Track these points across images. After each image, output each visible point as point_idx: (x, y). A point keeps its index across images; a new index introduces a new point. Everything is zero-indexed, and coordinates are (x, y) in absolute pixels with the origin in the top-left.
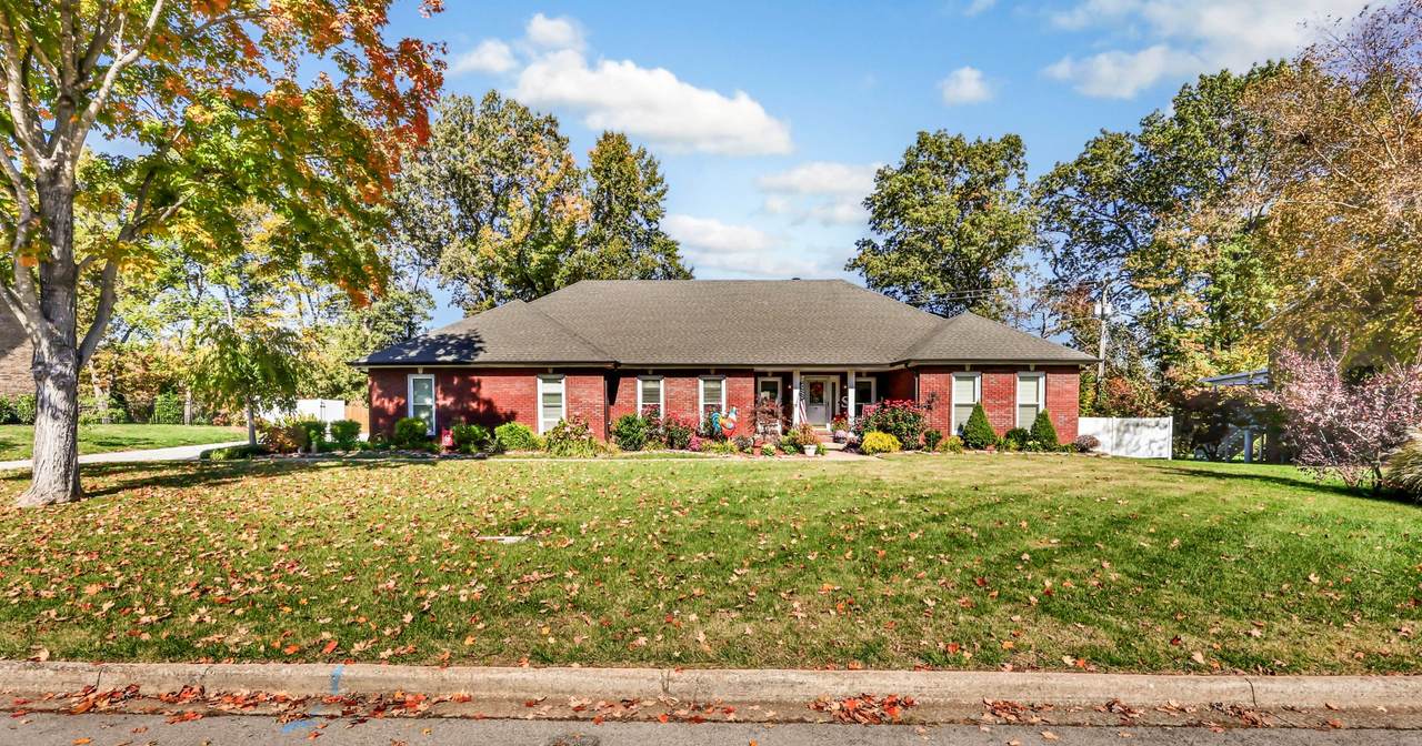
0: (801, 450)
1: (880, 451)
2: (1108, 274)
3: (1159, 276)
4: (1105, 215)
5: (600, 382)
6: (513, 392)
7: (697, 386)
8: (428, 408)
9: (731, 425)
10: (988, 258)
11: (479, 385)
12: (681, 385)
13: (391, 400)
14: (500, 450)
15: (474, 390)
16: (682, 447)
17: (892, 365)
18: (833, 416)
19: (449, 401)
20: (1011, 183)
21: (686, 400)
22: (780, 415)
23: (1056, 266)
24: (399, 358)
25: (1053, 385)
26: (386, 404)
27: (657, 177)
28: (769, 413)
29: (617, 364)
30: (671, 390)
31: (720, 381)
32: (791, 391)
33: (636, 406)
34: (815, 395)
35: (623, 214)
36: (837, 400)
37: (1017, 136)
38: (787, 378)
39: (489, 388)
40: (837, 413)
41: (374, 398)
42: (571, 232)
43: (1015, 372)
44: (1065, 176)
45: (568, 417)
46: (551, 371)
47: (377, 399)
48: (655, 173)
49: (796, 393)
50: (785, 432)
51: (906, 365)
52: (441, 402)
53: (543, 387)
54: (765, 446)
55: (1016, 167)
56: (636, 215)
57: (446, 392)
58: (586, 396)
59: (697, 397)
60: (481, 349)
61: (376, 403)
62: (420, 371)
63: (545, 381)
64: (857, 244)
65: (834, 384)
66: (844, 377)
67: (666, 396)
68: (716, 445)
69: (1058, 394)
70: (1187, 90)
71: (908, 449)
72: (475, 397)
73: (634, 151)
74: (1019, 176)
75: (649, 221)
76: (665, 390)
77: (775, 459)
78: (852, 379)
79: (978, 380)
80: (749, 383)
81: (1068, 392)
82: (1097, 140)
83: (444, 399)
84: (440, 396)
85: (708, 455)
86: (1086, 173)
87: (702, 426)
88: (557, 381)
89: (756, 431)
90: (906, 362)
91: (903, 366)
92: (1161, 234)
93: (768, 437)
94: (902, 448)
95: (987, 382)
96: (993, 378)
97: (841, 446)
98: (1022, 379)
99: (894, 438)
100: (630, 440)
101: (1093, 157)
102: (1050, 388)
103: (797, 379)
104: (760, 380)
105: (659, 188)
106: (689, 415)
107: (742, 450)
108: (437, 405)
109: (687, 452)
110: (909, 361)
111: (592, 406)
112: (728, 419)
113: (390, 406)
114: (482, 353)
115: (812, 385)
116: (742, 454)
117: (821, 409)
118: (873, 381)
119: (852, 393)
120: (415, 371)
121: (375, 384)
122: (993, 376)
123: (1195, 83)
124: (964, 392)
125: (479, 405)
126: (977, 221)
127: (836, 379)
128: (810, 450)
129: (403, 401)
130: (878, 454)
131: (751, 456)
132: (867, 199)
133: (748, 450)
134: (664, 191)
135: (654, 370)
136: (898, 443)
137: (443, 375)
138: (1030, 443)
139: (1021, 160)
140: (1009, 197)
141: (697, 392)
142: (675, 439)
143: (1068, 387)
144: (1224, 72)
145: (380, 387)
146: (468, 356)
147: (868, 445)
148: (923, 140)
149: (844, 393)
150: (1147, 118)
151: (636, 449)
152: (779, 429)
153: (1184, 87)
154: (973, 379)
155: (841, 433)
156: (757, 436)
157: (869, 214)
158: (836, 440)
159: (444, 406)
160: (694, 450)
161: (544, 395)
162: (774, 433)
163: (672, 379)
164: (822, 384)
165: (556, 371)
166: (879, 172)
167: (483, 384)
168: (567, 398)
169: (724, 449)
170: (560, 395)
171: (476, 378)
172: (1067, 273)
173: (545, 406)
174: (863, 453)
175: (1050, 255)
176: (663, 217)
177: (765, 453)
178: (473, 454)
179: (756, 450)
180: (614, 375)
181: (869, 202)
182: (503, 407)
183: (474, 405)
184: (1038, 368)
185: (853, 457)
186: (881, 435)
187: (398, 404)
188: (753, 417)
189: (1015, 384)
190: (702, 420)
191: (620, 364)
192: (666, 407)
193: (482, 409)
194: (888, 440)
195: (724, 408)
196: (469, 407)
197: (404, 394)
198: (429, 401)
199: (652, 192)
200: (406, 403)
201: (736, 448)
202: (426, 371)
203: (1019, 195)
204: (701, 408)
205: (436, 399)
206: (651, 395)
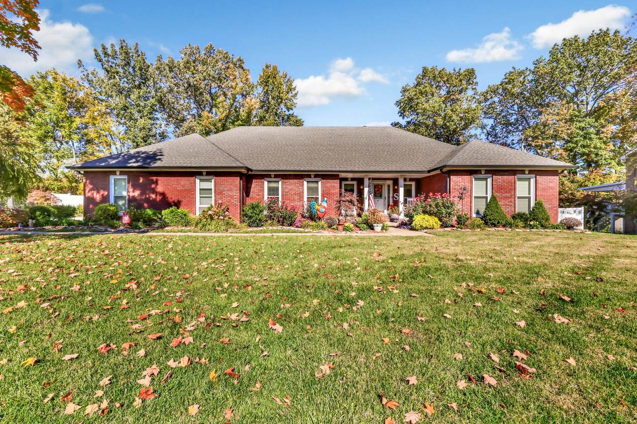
0: (372, 228)
1: (427, 228)
2: (513, 140)
3: (543, 139)
4: (514, 110)
5: (237, 180)
6: (179, 188)
7: (303, 185)
8: (122, 198)
9: (323, 210)
10: (458, 129)
11: (156, 183)
12: (292, 184)
13: (98, 192)
14: (163, 226)
15: (153, 186)
16: (291, 225)
17: (429, 172)
18: (389, 205)
19: (137, 193)
20: (470, 93)
21: (295, 194)
22: (356, 203)
23: (488, 136)
24: (103, 164)
25: (542, 184)
26: (95, 195)
27: (292, 87)
28: (349, 202)
29: (249, 169)
30: (286, 188)
31: (317, 182)
32: (363, 189)
33: (263, 197)
34: (377, 192)
35: (275, 106)
36: (391, 195)
37: (472, 69)
38: (360, 182)
39: (163, 185)
40: (391, 203)
41: (87, 191)
42: (249, 114)
43: (515, 175)
44: (494, 91)
45: (216, 204)
46: (204, 174)
47: (89, 192)
48: (291, 85)
49: (366, 190)
50: (359, 215)
51: (441, 170)
52: (131, 194)
53: (199, 184)
54: (346, 225)
55: (472, 84)
56: (282, 106)
57: (135, 187)
58: (228, 190)
59: (303, 192)
60: (160, 159)
61: (88, 195)
62: (118, 173)
63: (201, 180)
64: (392, 125)
65: (389, 186)
66: (396, 181)
67: (282, 192)
68: (313, 223)
69: (544, 189)
70: (556, 47)
71: (446, 227)
72: (154, 191)
73: (281, 74)
74: (473, 89)
75: (288, 109)
76: (282, 187)
77: (354, 234)
78: (401, 182)
79: (489, 180)
80: (336, 183)
81: (551, 188)
82: (511, 72)
83: (133, 192)
84: (131, 190)
85: (306, 230)
86: (505, 89)
87: (305, 211)
88: (209, 180)
89: (340, 214)
90: (441, 168)
91: (438, 172)
92: (543, 118)
93: (349, 218)
94: (442, 226)
95: (496, 181)
96: (499, 178)
97: (396, 224)
98: (520, 179)
99: (436, 219)
100: (253, 220)
101: (510, 80)
102: (539, 186)
103: (366, 182)
104: (344, 183)
105: (294, 93)
106: (297, 204)
107: (330, 227)
108: (129, 196)
109: (292, 228)
110: (445, 166)
111: (232, 197)
112: (322, 206)
113: (98, 197)
114: (159, 162)
115: (376, 186)
116: (330, 230)
117: (381, 201)
118: (413, 184)
119: (402, 190)
120: (114, 173)
121: (88, 181)
122: (500, 177)
123: (560, 43)
124: (481, 188)
125: (156, 196)
126: (454, 109)
127: (390, 183)
128: (378, 228)
129: (106, 193)
130: (425, 231)
131: (336, 231)
132: (397, 102)
133: (335, 227)
134: (296, 94)
135: (275, 175)
136: (439, 222)
137: (133, 177)
138: (532, 223)
139: (475, 81)
140: (469, 98)
141: (303, 189)
142: (286, 220)
143: (551, 185)
144: (576, 36)
145: (91, 184)
146: (149, 163)
147: (417, 224)
148: (425, 71)
149: (396, 191)
150: (537, 60)
151: (258, 226)
152: (355, 213)
153: (555, 45)
154: (486, 179)
155: (395, 216)
156: (341, 218)
157: (398, 109)
158: (392, 220)
159: (133, 197)
160: (297, 227)
161: (201, 190)
162: (352, 216)
163: (287, 181)
164: (382, 186)
165: (208, 174)
166: (403, 88)
167: (159, 182)
168: (215, 192)
169: (317, 226)
170: (211, 189)
171: (154, 178)
172: (494, 139)
173: (201, 197)
174: (412, 229)
175: (485, 131)
176: (295, 107)
177: (346, 229)
178: (140, 228)
179: (340, 228)
180: (248, 177)
181: (398, 103)
182: (172, 197)
183: (153, 196)
184: (531, 172)
185: (405, 232)
186: (427, 217)
187: (103, 195)
188: (339, 205)
189: (515, 183)
190: (306, 207)
191: (252, 170)
192: (283, 199)
193: (159, 198)
194: (433, 221)
195: (320, 199)
196: (150, 197)
197: (107, 188)
198: (125, 194)
199: (290, 95)
200: (108, 195)
201: (326, 226)
202: (122, 173)
203: (474, 98)
204: (305, 199)
205: (128, 192)
206: (273, 191)
